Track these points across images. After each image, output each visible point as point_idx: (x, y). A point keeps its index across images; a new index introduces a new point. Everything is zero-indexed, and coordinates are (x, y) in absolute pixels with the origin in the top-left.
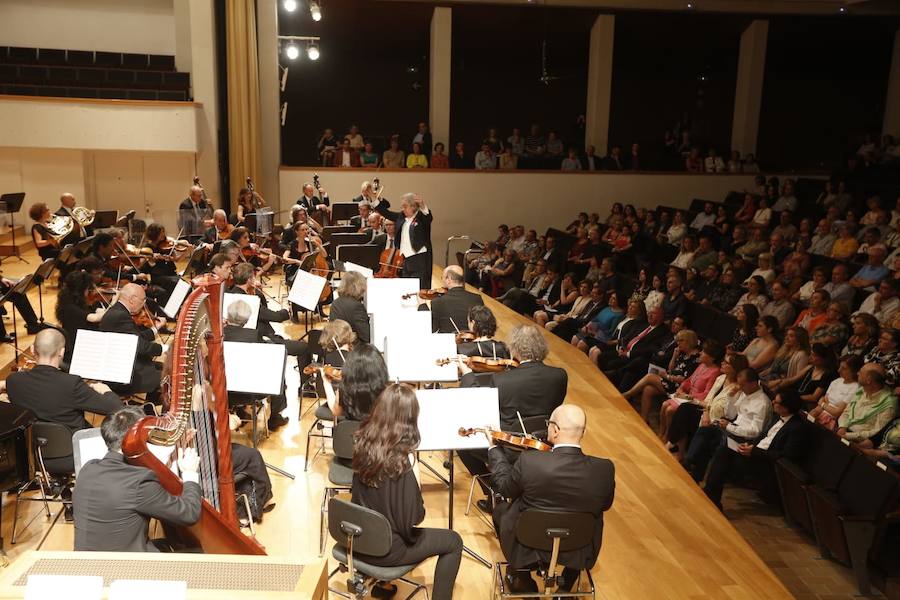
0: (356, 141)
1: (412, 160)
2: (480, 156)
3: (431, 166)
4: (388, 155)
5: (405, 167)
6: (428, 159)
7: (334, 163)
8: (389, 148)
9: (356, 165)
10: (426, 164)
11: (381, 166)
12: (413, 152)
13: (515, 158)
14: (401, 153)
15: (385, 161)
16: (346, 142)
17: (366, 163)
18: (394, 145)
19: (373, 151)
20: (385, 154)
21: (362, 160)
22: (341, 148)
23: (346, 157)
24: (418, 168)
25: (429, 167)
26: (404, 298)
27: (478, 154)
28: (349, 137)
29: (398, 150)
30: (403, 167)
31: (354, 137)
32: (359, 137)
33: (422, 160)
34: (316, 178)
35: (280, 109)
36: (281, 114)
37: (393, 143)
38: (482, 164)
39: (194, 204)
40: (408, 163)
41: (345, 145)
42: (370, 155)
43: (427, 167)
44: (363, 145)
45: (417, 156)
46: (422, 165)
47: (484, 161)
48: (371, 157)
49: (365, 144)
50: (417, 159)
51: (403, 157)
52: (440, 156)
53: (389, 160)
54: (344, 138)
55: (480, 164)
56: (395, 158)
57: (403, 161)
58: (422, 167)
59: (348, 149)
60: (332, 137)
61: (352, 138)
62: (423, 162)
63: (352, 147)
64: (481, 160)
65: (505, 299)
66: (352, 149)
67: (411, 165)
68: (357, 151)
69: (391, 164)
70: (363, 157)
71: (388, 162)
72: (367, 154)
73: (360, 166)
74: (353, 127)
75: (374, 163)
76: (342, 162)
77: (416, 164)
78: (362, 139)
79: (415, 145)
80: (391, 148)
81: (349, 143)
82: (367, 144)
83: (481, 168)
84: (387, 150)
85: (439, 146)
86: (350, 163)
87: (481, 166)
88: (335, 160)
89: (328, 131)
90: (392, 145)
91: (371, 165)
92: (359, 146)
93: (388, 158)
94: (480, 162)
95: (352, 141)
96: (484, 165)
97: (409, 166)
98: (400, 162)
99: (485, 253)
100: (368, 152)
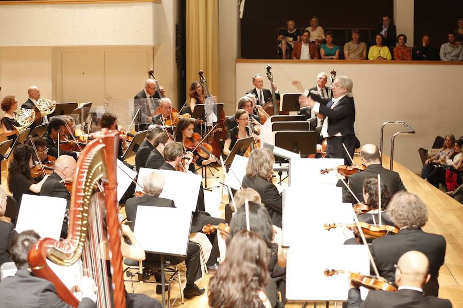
0: (316, 34)
1: (374, 51)
2: (445, 48)
3: (395, 58)
4: (349, 47)
5: (367, 59)
6: (391, 51)
7: (292, 54)
8: (350, 39)
9: (316, 55)
10: (389, 57)
11: (342, 57)
12: (375, 44)
14: (363, 45)
15: (346, 52)
16: (306, 34)
17: (326, 55)
18: (355, 36)
19: (334, 43)
20: (346, 45)
21: (322, 51)
22: (301, 41)
23: (305, 50)
24: (380, 60)
25: (393, 59)
26: (323, 172)
27: (443, 46)
28: (309, 29)
29: (359, 41)
30: (364, 58)
31: (314, 29)
32: (319, 29)
33: (385, 51)
34: (269, 69)
35: (238, 2)
36: (239, 7)
37: (355, 34)
38: (447, 56)
39: (148, 96)
40: (370, 55)
41: (304, 38)
42: (331, 48)
43: (391, 58)
44: (324, 37)
45: (379, 48)
46: (385, 57)
47: (449, 53)
48: (332, 49)
49: (326, 36)
50: (380, 51)
51: (365, 49)
52: (402, 48)
53: (350, 51)
54: (304, 31)
55: (445, 56)
56: (356, 49)
57: (365, 53)
58: (386, 59)
59: (307, 41)
60: (296, 30)
61: (313, 30)
62: (386, 54)
63: (312, 39)
64: (446, 52)
65: (457, 193)
66: (311, 41)
67: (373, 57)
68: (317, 44)
69: (352, 56)
70: (324, 49)
71: (349, 54)
72: (328, 46)
73: (320, 58)
74: (314, 20)
75: (334, 55)
76: (300, 54)
77: (379, 56)
78: (323, 31)
79: (378, 37)
80: (352, 39)
81: (309, 36)
82: (328, 36)
83: (446, 60)
84: (348, 42)
85: (402, 38)
86: (309, 55)
87: (447, 59)
88: (294, 52)
89: (291, 23)
90: (353, 37)
91: (331, 57)
92: (320, 39)
93: (349, 50)
94: (445, 54)
95: (312, 34)
96: (449, 57)
97: (370, 58)
98: (361, 54)
99: (446, 148)
100: (329, 44)
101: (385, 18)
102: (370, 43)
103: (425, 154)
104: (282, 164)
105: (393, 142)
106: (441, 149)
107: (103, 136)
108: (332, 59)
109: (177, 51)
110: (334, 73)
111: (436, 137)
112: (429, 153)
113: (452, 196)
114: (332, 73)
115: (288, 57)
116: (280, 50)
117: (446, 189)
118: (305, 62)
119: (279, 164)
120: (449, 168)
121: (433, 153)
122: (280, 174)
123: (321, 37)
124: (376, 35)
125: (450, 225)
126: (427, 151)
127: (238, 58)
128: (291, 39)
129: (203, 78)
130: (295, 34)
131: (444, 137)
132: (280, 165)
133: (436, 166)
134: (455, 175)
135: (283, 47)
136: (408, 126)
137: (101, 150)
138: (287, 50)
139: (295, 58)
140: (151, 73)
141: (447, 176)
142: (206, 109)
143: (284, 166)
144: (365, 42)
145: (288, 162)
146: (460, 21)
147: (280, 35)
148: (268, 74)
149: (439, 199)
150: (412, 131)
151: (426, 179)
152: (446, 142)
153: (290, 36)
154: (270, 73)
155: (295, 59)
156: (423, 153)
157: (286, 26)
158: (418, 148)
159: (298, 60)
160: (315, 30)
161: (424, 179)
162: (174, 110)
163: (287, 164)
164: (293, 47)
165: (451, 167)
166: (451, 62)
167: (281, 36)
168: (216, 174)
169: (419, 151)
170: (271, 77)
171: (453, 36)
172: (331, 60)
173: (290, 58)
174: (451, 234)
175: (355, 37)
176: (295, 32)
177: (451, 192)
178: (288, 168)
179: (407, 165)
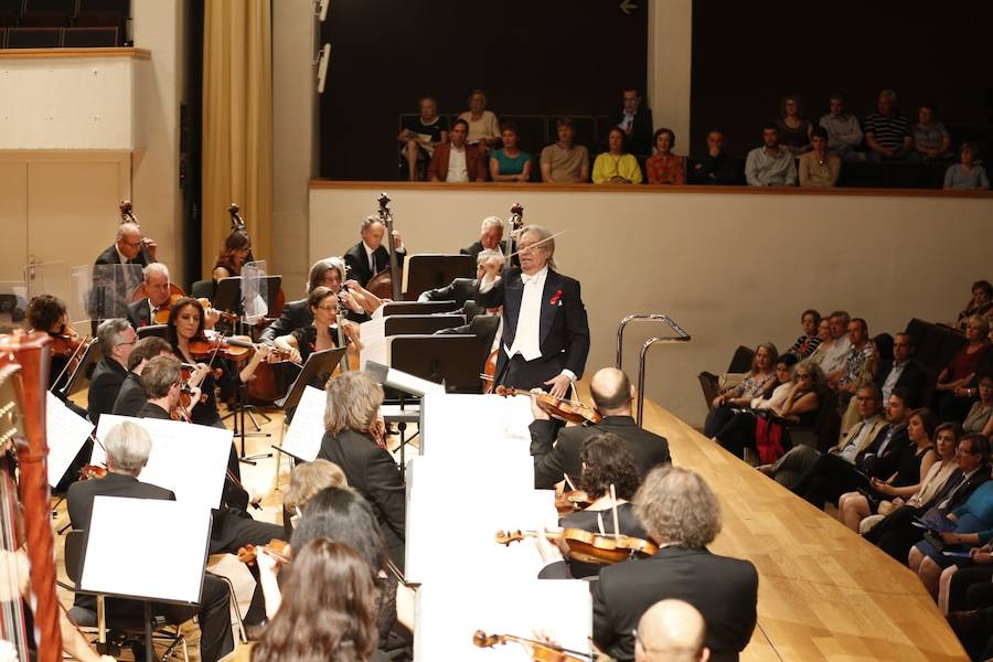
0: (482, 127)
1: (605, 165)
2: (756, 159)
3: (650, 180)
4: (551, 155)
5: (590, 180)
6: (642, 164)
7: (430, 171)
8: (554, 139)
9: (480, 174)
10: (637, 177)
11: (535, 178)
12: (607, 149)
13: (835, 163)
14: (582, 150)
15: (545, 167)
16: (459, 127)
17: (501, 172)
18: (564, 132)
19: (519, 146)
20: (546, 152)
21: (495, 165)
22: (448, 141)
23: (457, 162)
24: (618, 184)
25: (645, 181)
27: (752, 155)
28: (467, 116)
29: (573, 144)
30: (584, 180)
31: (477, 116)
32: (488, 116)
33: (628, 165)
34: (384, 202)
35: (315, 58)
36: (317, 68)
37: (563, 128)
38: (760, 175)
39: (124, 259)
40: (595, 172)
41: (455, 135)
42: (513, 156)
43: (640, 180)
44: (498, 135)
45: (616, 158)
46: (629, 177)
47: (766, 169)
48: (515, 160)
49: (502, 131)
50: (617, 164)
51: (586, 161)
52: (665, 158)
53: (554, 165)
54: (455, 121)
55: (757, 176)
56: (567, 162)
57: (585, 168)
58: (630, 182)
59: (463, 144)
60: (437, 119)
61: (473, 119)
62: (632, 170)
63: (473, 138)
64: (759, 166)
65: (781, 469)
66: (471, 143)
67: (603, 176)
68: (482, 148)
69: (557, 174)
70: (498, 159)
71: (551, 170)
72: (506, 152)
73: (489, 178)
74: (476, 96)
75: (520, 172)
76: (446, 171)
77: (615, 174)
78: (495, 121)
79: (614, 133)
80: (558, 139)
81: (466, 131)
82: (507, 132)
83: (758, 184)
84: (549, 145)
85: (664, 136)
86: (466, 173)
87: (759, 181)
88: (432, 167)
89: (427, 103)
90: (561, 134)
91: (513, 177)
92: (489, 137)
93: (551, 163)
94: (757, 171)
95: (473, 126)
96: (765, 178)
97: (597, 178)
98: (578, 171)
99: (757, 371)
100: (508, 148)
101: (628, 95)
102: (597, 147)
103: (713, 386)
104: (406, 407)
105: (643, 359)
106: (746, 375)
107: (17, 346)
108: (515, 180)
109: (182, 162)
110: (518, 211)
111: (737, 347)
112: (721, 382)
113: (771, 475)
114: (514, 210)
115: (422, 176)
116: (405, 160)
117: (757, 461)
118: (457, 187)
119: (399, 407)
120: (764, 415)
121: (728, 384)
122: (402, 427)
123: (492, 135)
124: (609, 132)
125: (768, 537)
126: (717, 377)
127: (313, 178)
128: (427, 138)
129: (238, 220)
130: (437, 127)
131: (753, 348)
132: (402, 409)
133: (736, 411)
134: (776, 429)
135: (411, 154)
136: (675, 325)
137: (13, 377)
138: (418, 162)
139: (434, 179)
140: (126, 210)
141: (759, 432)
142: (243, 287)
143: (410, 409)
144: (586, 145)
145: (418, 403)
146: (790, 102)
147: (403, 129)
148: (381, 212)
149: (742, 480)
150: (684, 335)
151: (714, 438)
152: (758, 358)
153: (426, 131)
154: (387, 210)
155: (435, 181)
156: (709, 382)
157: (418, 109)
158: (699, 373)
159: (442, 183)
160: (480, 118)
161: (711, 438)
162: (174, 290)
163: (417, 407)
164: (431, 154)
165: (769, 412)
166: (770, 189)
167: (406, 132)
168: (266, 427)
169: (700, 377)
170: (389, 219)
171: (774, 133)
172: (514, 184)
173: (426, 179)
174: (767, 556)
175: (565, 135)
176: (436, 124)
177: (769, 466)
178: (418, 414)
179: (674, 408)
